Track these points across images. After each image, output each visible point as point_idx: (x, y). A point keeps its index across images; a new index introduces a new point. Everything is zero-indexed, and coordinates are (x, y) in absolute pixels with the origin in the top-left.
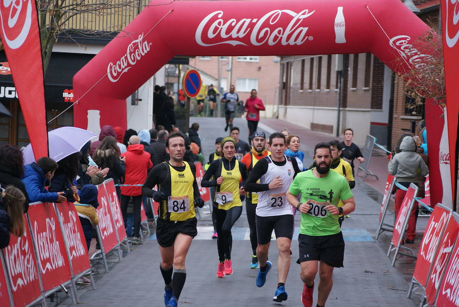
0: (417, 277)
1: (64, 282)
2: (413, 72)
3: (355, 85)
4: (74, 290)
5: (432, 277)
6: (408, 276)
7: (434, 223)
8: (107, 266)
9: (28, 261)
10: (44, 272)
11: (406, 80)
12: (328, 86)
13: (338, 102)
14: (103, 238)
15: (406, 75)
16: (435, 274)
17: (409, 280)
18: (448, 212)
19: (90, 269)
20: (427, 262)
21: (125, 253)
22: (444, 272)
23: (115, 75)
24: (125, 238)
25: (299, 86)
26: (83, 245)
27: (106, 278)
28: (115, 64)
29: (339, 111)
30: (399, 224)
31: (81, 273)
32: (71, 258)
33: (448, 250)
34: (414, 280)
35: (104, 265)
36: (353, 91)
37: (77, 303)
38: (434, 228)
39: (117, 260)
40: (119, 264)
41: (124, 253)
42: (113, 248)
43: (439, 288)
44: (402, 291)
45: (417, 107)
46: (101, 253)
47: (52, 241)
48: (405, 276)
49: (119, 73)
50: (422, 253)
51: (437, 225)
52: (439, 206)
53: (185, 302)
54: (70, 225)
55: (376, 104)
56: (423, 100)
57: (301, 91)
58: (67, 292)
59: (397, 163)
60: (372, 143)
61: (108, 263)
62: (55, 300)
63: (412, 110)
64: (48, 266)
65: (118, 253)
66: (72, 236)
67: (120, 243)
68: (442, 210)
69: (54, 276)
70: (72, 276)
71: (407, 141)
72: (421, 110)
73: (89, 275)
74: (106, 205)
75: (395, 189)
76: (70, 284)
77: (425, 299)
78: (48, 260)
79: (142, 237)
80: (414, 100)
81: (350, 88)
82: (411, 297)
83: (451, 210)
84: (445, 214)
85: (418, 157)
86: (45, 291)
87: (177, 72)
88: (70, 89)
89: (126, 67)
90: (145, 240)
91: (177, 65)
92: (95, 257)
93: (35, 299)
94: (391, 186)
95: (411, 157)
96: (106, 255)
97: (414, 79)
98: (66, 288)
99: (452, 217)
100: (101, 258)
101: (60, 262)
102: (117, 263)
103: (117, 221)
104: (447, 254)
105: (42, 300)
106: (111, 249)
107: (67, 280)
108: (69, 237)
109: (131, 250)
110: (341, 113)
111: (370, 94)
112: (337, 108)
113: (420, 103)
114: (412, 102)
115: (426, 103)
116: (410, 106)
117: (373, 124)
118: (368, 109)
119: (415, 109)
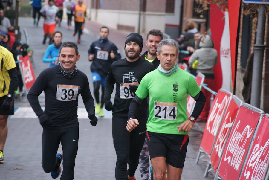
0: (204, 147)
5: (215, 147)
6: (196, 147)
7: (217, 104)
13: (138, 8)
16: (218, 145)
17: (197, 150)
18: (229, 96)
20: (212, 135)
29: (140, 15)
30: (189, 105)
33: (230, 125)
34: (201, 149)
38: (218, 109)
43: (221, 156)
44: (191, 159)
45: (204, 11)
48: (194, 146)
50: (208, 128)
51: (220, 106)
52: (222, 91)
53: (17, 169)
55: (170, 9)
56: (208, 6)
63: (200, 14)
68: (224, 94)
72: (206, 14)
77: (210, 165)
80: (201, 5)
82: (199, 163)
83: (232, 94)
84: (226, 97)
99: (233, 100)
104: (228, 129)
110: (142, 17)
112: (137, 12)
113: (206, 8)
114: (200, 7)
115: (211, 8)
116: (199, 11)
117: (167, 25)
118: (164, 13)
119: (203, 13)
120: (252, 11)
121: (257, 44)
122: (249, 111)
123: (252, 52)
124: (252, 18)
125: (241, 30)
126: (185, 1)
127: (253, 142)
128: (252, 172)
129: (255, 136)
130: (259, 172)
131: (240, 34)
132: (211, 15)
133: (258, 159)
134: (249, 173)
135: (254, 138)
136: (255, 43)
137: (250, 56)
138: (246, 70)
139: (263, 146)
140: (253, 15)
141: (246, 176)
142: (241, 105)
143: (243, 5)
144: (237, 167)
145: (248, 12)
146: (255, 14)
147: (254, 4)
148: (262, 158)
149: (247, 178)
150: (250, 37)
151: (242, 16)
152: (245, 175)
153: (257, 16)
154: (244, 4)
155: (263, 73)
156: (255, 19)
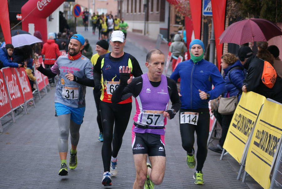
1: (21, 104)
2: (179, 4)
3: (152, 10)
4: (26, 108)
8: (40, 96)
9: (4, 94)
10: (12, 99)
11: (176, 8)
12: (140, 11)
13: (144, 19)
14: (38, 83)
15: (176, 6)
19: (32, 98)
21: (48, 91)
23: (41, 7)
24: (48, 84)
25: (126, 11)
26: (29, 87)
27: (40, 102)
28: (41, 2)
29: (145, 23)
32: (24, 93)
36: (152, 14)
37: (28, 114)
39: (44, 94)
40: (46, 96)
42: (43, 88)
45: (181, 20)
47: (15, 85)
49: (43, 6)
54: (23, 78)
55: (162, 19)
56: (184, 17)
57: (127, 14)
58: (23, 109)
59: (173, 47)
60: (161, 38)
61: (41, 95)
62: (17, 112)
63: (179, 22)
64: (14, 96)
66: (24, 83)
67: (46, 86)
69: (16, 102)
70: (25, 101)
71: (176, 36)
72: (183, 22)
73: (32, 101)
75: (172, 58)
76: (24, 105)
78: (13, 94)
80: (180, 17)
81: (150, 12)
85: (182, 44)
86: (12, 108)
87: (69, 6)
88: (20, 14)
89: (46, 3)
91: (69, 2)
93: (9, 111)
94: (170, 58)
95: (179, 44)
96: (40, 91)
97: (180, 7)
98: (22, 107)
100: (37, 93)
101: (19, 95)
105: (11, 112)
106: (42, 88)
107: (23, 103)
108: (23, 83)
109: (51, 89)
110: (146, 24)
111: (159, 15)
112: (144, 22)
113: (183, 19)
115: (185, 19)
116: (178, 20)
117: (161, 29)
118: (159, 22)
119: (181, 22)
120: (208, 20)
121: (212, 39)
123: (209, 43)
124: (208, 24)
125: (203, 31)
131: (202, 33)
132: (186, 23)
136: (210, 38)
137: (208, 45)
138: (206, 53)
140: (209, 22)
143: (202, 16)
145: (206, 21)
146: (210, 22)
147: (209, 16)
150: (208, 35)
151: (203, 23)
153: (211, 23)
154: (204, 16)
155: (216, 55)
156: (210, 24)
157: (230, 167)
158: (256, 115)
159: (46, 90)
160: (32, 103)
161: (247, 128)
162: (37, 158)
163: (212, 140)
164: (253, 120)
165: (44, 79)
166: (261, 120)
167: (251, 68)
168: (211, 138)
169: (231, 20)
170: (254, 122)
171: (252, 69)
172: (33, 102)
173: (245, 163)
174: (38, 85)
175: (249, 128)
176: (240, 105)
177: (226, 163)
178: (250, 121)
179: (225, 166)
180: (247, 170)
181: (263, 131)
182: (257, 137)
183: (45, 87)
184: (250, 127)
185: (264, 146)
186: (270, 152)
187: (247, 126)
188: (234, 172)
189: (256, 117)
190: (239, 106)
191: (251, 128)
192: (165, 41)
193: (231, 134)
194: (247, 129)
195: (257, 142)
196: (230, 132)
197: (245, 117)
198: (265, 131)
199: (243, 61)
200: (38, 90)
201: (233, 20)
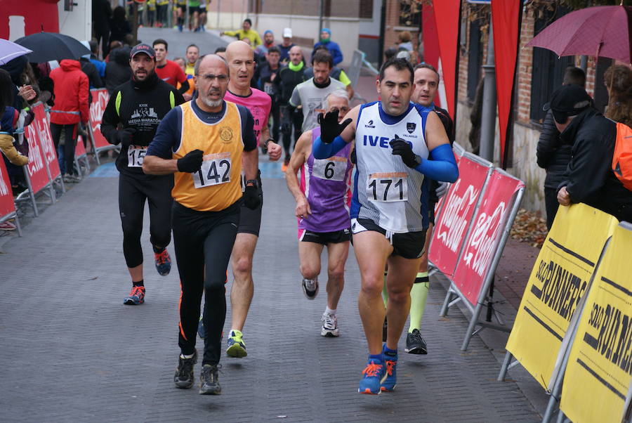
8: (36, 208)
13: (319, 10)
14: (31, 174)
19: (15, 212)
21: (59, 193)
22: (440, 213)
27: (35, 222)
29: (321, 21)
31: (3, 216)
35: (33, 207)
39: (48, 202)
40: (52, 206)
41: (57, 193)
42: (44, 187)
45: (412, 15)
46: (29, 193)
55: (366, 12)
56: (420, 7)
60: (360, 60)
61: (38, 205)
63: (406, 20)
65: (50, 194)
67: (52, 181)
72: (417, 20)
74: (34, 134)
79: (80, 174)
80: (409, 6)
90: (83, 178)
92: (21, 197)
96: (35, 195)
100: (28, 199)
102: (49, 205)
103: (48, 154)
106: (40, 189)
109: (67, 190)
110: (324, 23)
112: (318, 17)
113: (416, 11)
114: (406, 9)
115: (423, 11)
116: (405, 15)
117: (362, 37)
118: (357, 19)
119: (410, 19)
120: (480, 14)
121: (489, 64)
122: (474, 164)
123: (483, 76)
124: (481, 26)
126: (388, 2)
127: (477, 210)
128: (474, 253)
129: (480, 201)
130: (485, 254)
131: (467, 49)
132: (425, 19)
133: (483, 236)
134: (471, 255)
135: (479, 204)
136: (486, 63)
137: (480, 82)
138: (474, 103)
139: (491, 216)
140: (484, 20)
141: (466, 261)
142: (462, 155)
144: (454, 248)
145: (476, 17)
146: (486, 19)
147: (483, 5)
148: (489, 233)
149: (468, 262)
150: (481, 54)
151: (469, 23)
152: (465, 259)
153: (489, 23)
154: (469, 4)
156: (486, 27)
157: (524, 399)
158: (592, 264)
159: (53, 192)
160: (12, 225)
161: (567, 299)
162: (19, 368)
163: (478, 328)
164: (585, 277)
165: (48, 163)
166: (603, 279)
167: (581, 142)
168: (478, 323)
169: (541, 14)
170: (585, 283)
171: (583, 144)
172: (13, 223)
173: (560, 391)
174: (31, 178)
175: (573, 300)
176: (552, 238)
177: (515, 390)
178: (576, 281)
179: (509, 396)
180: (565, 408)
181: (609, 306)
182: (593, 322)
183: (49, 184)
184: (575, 295)
185: (608, 347)
186: (624, 362)
187: (569, 293)
188: (534, 413)
189: (592, 271)
190: (551, 240)
191: (579, 297)
192: (372, 68)
193: (527, 313)
194: (568, 302)
195: (591, 336)
196: (525, 308)
197: (565, 271)
198: (614, 308)
199: (563, 121)
200: (31, 190)
201: (544, 16)
